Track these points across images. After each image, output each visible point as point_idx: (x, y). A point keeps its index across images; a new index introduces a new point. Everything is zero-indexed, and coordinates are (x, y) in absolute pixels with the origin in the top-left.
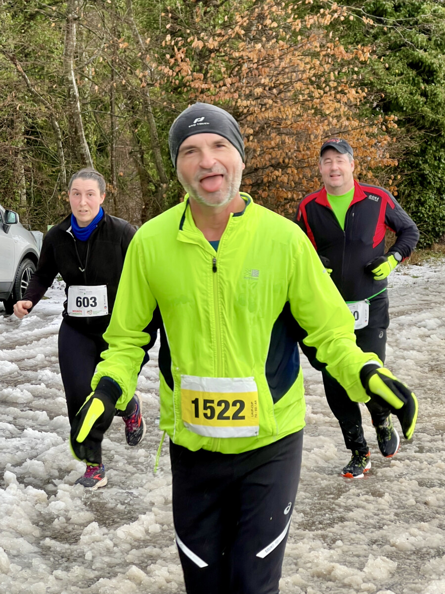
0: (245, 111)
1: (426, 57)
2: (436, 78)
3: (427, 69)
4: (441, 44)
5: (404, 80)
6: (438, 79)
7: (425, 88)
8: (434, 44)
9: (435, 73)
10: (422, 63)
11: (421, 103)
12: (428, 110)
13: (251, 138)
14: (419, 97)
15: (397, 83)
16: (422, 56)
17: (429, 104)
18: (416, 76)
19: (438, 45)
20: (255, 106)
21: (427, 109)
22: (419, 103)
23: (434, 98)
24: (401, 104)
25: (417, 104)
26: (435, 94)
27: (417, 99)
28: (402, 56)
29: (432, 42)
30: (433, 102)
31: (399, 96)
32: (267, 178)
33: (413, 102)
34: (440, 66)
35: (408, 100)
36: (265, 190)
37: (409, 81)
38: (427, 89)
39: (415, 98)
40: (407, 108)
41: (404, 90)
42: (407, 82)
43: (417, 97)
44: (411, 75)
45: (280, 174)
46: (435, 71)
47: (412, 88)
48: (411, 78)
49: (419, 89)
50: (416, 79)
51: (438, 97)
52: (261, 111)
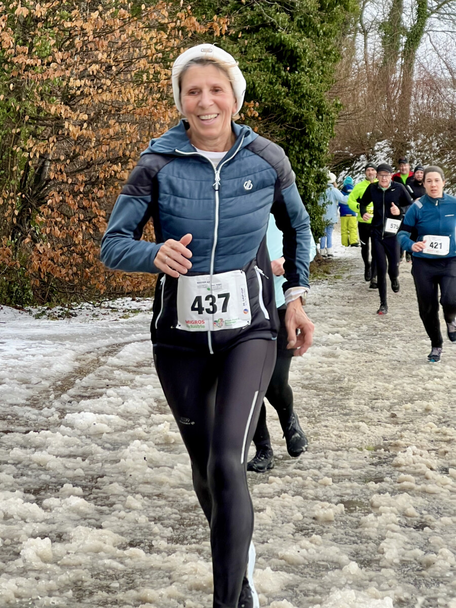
0: (79, 92)
1: (289, 40)
2: (300, 66)
3: (289, 53)
4: (305, 26)
5: (263, 67)
6: (302, 66)
7: (287, 76)
8: (297, 25)
9: (298, 59)
10: (284, 46)
11: (283, 94)
12: (291, 102)
13: (85, 125)
14: (280, 87)
15: (255, 70)
16: (284, 38)
17: (292, 95)
18: (276, 63)
19: (301, 27)
20: (90, 87)
21: (289, 101)
22: (280, 93)
23: (298, 88)
24: (258, 95)
25: (278, 95)
26: (299, 84)
27: (278, 90)
28: (260, 38)
29: (295, 23)
30: (296, 93)
31: (257, 85)
32: (103, 174)
33: (273, 93)
34: (304, 51)
35: (267, 90)
36: (101, 188)
37: (268, 68)
38: (290, 78)
39: (276, 88)
40: (266, 100)
41: (262, 78)
42: (266, 70)
43: (278, 87)
44: (270, 61)
45: (119, 170)
46: (298, 57)
47: (272, 76)
48: (270, 65)
49: (280, 77)
50: (277, 66)
51: (302, 87)
52: (98, 93)
